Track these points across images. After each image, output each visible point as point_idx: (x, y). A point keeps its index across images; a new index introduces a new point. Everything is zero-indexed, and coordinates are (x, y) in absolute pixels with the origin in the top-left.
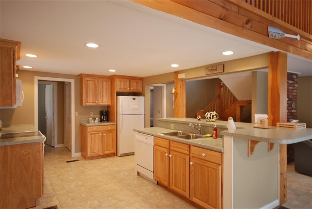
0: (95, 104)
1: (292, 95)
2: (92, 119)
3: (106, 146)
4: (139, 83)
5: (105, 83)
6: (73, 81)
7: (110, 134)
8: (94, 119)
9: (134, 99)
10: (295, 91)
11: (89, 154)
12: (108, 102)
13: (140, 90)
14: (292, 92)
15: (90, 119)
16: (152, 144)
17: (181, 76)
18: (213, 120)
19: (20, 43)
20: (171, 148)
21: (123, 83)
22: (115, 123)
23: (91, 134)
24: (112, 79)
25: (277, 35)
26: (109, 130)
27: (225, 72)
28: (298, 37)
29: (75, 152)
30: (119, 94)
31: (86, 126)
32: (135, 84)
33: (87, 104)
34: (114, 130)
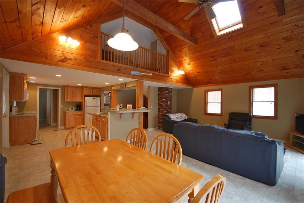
0: (72, 101)
1: (168, 98)
2: (70, 109)
3: (77, 122)
4: (98, 91)
5: (78, 90)
6: (60, 89)
7: (80, 116)
8: (72, 109)
9: (94, 99)
10: (170, 96)
11: (67, 126)
12: (80, 100)
13: (98, 95)
14: (168, 96)
15: (69, 109)
16: (92, 118)
17: (113, 88)
18: (121, 108)
19: (26, 74)
20: (97, 119)
21: (88, 90)
22: (83, 111)
23: (68, 116)
24: (82, 88)
25: (136, 74)
26: (80, 114)
27: (126, 87)
28: (151, 74)
29: (61, 126)
30: (86, 96)
31: (66, 112)
32: (95, 91)
33: (67, 101)
34: (82, 114)
